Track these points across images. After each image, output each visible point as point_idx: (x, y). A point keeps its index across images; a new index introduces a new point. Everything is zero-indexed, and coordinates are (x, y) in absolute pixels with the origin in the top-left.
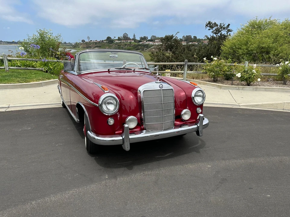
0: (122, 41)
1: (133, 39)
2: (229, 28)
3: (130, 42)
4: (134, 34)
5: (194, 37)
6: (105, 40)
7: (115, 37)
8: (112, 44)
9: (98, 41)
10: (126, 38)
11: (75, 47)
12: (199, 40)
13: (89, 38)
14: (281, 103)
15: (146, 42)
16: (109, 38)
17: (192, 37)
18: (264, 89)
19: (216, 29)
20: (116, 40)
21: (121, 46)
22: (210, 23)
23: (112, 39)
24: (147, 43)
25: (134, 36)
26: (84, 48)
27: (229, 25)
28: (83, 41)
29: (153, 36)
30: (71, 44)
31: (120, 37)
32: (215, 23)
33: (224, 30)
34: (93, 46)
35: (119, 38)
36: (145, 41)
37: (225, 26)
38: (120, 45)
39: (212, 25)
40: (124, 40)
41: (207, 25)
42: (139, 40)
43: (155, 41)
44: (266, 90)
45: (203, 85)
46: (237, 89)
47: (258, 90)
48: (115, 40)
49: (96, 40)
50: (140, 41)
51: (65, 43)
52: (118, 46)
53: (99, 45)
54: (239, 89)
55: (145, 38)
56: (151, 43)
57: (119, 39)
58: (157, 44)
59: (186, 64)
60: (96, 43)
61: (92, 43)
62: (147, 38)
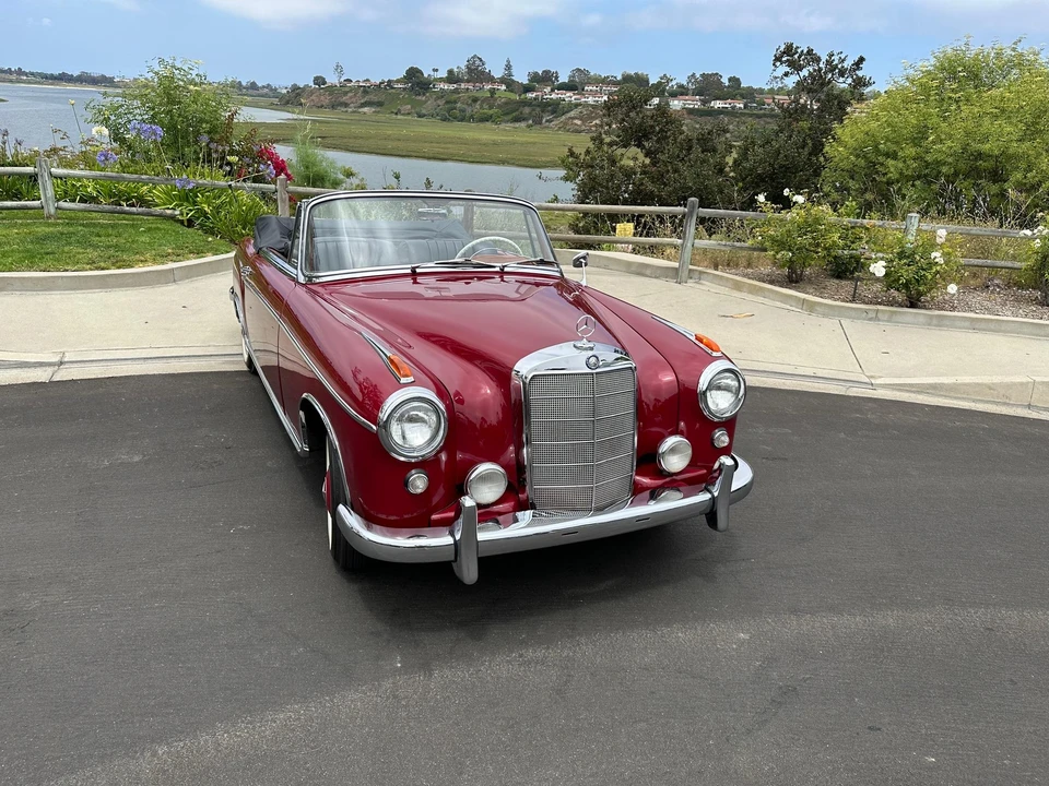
0: (463, 86)
1: (502, 81)
2: (860, 73)
3: (493, 92)
4: (508, 61)
5: (730, 80)
6: (398, 81)
7: (437, 70)
8: (424, 94)
9: (373, 81)
10: (476, 73)
11: (287, 103)
12: (750, 94)
13: (339, 69)
14: (1022, 384)
15: (553, 90)
16: (413, 73)
17: (725, 81)
18: (967, 324)
19: (810, 74)
20: (441, 80)
21: (459, 105)
22: (789, 50)
23: (426, 75)
24: (554, 96)
25: (508, 67)
26: (322, 106)
27: (862, 60)
28: (319, 81)
29: (579, 70)
30: (276, 89)
31: (456, 70)
32: (810, 52)
33: (841, 80)
34: (354, 100)
35: (450, 72)
36: (549, 88)
37: (848, 64)
38: (455, 102)
39: (796, 56)
40: (468, 81)
41: (778, 59)
42: (526, 82)
43: (583, 90)
44: (975, 325)
45: (750, 292)
46: (870, 319)
47: (947, 326)
48: (436, 80)
49: (368, 80)
50: (527, 89)
51: (253, 86)
52: (447, 102)
53: (375, 99)
54: (876, 319)
55: (546, 78)
56: (569, 96)
57: (452, 77)
58: (591, 100)
59: (691, 213)
60: (366, 90)
61: (351, 89)
62: (557, 78)
